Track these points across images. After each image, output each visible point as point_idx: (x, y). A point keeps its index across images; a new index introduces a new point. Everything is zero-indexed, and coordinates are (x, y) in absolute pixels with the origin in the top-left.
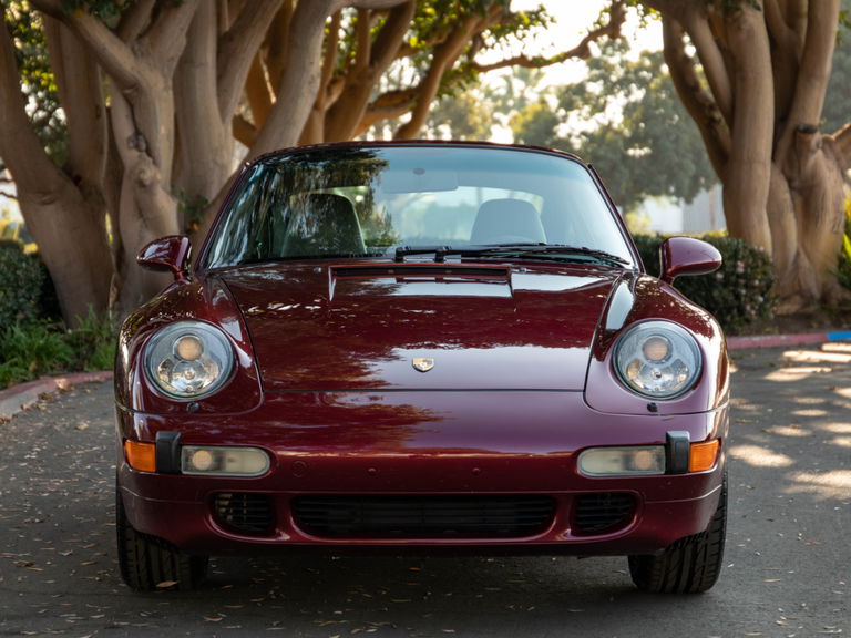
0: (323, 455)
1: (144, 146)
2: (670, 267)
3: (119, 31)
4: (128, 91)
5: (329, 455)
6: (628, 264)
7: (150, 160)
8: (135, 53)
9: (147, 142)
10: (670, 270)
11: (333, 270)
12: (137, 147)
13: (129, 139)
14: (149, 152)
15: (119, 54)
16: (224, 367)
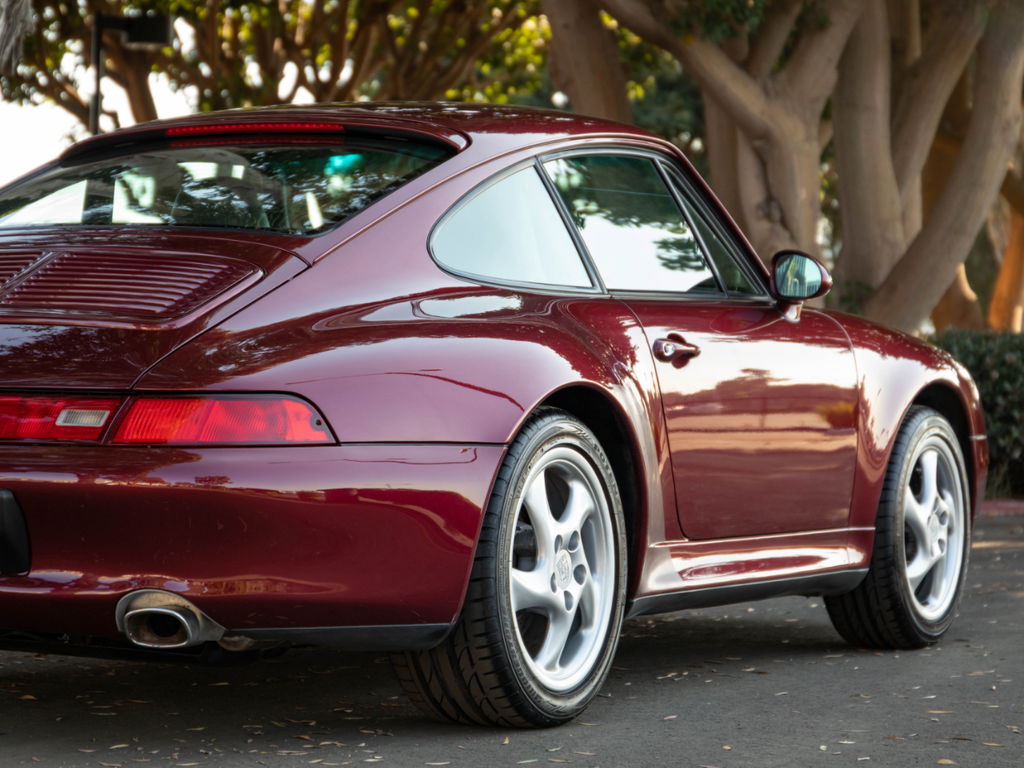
1: (776, 215)
3: (746, 65)
4: (758, 143)
7: (786, 235)
8: (766, 91)
9: (782, 210)
12: (768, 216)
13: (759, 207)
14: (784, 222)
15: (744, 94)
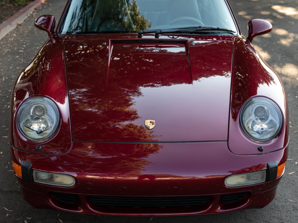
0: (105, 178)
2: (252, 33)
5: (108, 178)
6: (235, 32)
10: (252, 35)
11: (112, 41)
16: (55, 123)
